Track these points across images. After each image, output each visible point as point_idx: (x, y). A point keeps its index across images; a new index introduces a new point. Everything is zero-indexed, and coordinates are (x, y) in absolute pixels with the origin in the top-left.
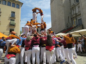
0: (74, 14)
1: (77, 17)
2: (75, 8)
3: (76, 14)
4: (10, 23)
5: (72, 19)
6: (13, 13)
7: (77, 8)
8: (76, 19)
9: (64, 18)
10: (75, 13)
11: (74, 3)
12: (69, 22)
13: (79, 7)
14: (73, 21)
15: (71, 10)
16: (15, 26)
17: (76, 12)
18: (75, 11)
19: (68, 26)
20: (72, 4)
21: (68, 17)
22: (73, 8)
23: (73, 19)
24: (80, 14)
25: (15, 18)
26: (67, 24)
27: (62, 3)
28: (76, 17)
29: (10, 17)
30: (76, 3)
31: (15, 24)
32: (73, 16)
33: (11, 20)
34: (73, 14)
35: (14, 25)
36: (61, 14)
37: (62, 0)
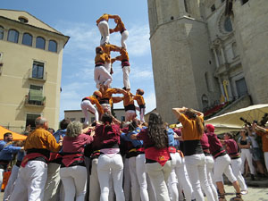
0: (221, 66)
1: (232, 74)
2: (224, 48)
3: (228, 64)
4: (28, 96)
5: (217, 79)
7: (228, 47)
8: (230, 79)
10: (224, 62)
11: (220, 35)
12: (208, 90)
13: (234, 44)
14: (219, 84)
15: (214, 55)
16: (43, 105)
17: (226, 60)
18: (225, 55)
19: (207, 102)
20: (213, 38)
21: (206, 75)
22: (217, 46)
23: (220, 81)
24: (240, 64)
25: (45, 81)
26: (204, 95)
27: (184, 33)
28: (229, 72)
29: (30, 79)
30: (224, 34)
32: (221, 72)
33: (32, 87)
34: (218, 66)
35: (40, 103)
36: (183, 67)
37: (183, 27)
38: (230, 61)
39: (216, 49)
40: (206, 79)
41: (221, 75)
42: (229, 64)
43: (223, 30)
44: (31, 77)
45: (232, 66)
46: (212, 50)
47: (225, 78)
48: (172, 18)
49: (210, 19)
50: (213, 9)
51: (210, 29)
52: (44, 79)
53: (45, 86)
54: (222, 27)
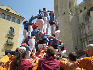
1: (88, 38)
2: (85, 28)
4: (7, 42)
5: (81, 40)
6: (12, 29)
7: (87, 27)
8: (87, 40)
9: (71, 38)
10: (85, 33)
11: (83, 22)
12: (78, 44)
13: (89, 27)
14: (82, 42)
16: (12, 46)
18: (85, 30)
19: (77, 49)
20: (80, 23)
21: (77, 38)
22: (82, 26)
23: (83, 41)
25: (14, 36)
26: (76, 46)
27: (69, 20)
30: (85, 22)
31: (13, 43)
32: (83, 37)
33: (9, 38)
34: (82, 34)
36: (68, 33)
37: (69, 17)
38: (87, 33)
39: (81, 27)
40: (77, 39)
41: (83, 38)
42: (87, 34)
43: (85, 20)
44: (8, 34)
45: (88, 35)
46: (80, 28)
47: (85, 40)
48: (64, 13)
49: (80, 15)
50: (81, 11)
51: (79, 19)
52: (14, 35)
53: (14, 38)
54: (84, 19)
